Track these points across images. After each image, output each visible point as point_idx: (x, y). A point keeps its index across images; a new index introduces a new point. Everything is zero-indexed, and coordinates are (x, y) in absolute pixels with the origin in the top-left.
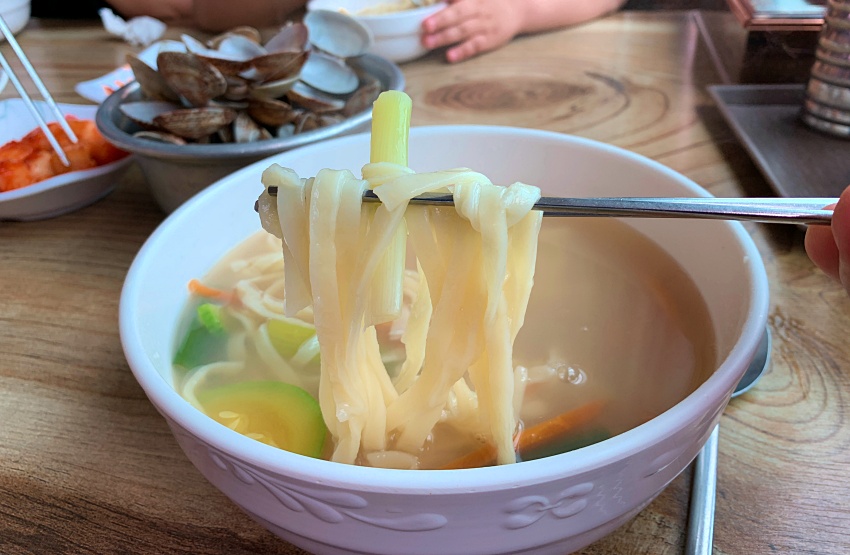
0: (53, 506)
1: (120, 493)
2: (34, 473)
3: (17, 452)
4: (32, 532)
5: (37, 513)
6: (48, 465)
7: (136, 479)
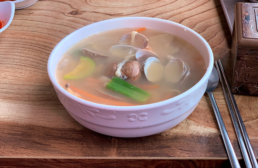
0: (23, 127)
1: (41, 123)
2: (14, 121)
3: (7, 116)
4: (21, 133)
5: (20, 129)
6: (17, 119)
7: (44, 120)
